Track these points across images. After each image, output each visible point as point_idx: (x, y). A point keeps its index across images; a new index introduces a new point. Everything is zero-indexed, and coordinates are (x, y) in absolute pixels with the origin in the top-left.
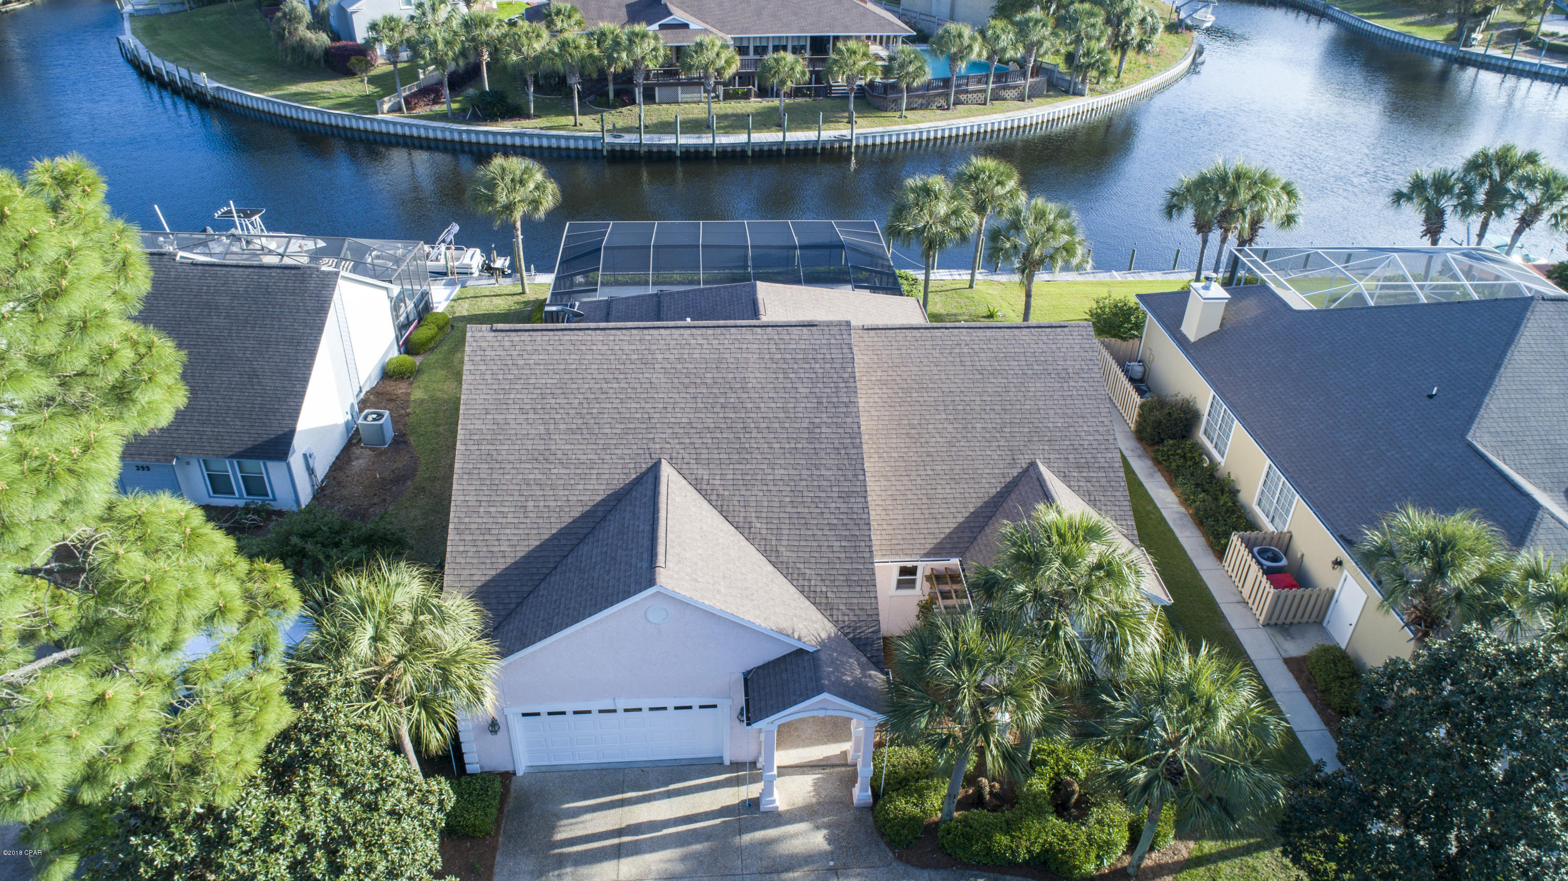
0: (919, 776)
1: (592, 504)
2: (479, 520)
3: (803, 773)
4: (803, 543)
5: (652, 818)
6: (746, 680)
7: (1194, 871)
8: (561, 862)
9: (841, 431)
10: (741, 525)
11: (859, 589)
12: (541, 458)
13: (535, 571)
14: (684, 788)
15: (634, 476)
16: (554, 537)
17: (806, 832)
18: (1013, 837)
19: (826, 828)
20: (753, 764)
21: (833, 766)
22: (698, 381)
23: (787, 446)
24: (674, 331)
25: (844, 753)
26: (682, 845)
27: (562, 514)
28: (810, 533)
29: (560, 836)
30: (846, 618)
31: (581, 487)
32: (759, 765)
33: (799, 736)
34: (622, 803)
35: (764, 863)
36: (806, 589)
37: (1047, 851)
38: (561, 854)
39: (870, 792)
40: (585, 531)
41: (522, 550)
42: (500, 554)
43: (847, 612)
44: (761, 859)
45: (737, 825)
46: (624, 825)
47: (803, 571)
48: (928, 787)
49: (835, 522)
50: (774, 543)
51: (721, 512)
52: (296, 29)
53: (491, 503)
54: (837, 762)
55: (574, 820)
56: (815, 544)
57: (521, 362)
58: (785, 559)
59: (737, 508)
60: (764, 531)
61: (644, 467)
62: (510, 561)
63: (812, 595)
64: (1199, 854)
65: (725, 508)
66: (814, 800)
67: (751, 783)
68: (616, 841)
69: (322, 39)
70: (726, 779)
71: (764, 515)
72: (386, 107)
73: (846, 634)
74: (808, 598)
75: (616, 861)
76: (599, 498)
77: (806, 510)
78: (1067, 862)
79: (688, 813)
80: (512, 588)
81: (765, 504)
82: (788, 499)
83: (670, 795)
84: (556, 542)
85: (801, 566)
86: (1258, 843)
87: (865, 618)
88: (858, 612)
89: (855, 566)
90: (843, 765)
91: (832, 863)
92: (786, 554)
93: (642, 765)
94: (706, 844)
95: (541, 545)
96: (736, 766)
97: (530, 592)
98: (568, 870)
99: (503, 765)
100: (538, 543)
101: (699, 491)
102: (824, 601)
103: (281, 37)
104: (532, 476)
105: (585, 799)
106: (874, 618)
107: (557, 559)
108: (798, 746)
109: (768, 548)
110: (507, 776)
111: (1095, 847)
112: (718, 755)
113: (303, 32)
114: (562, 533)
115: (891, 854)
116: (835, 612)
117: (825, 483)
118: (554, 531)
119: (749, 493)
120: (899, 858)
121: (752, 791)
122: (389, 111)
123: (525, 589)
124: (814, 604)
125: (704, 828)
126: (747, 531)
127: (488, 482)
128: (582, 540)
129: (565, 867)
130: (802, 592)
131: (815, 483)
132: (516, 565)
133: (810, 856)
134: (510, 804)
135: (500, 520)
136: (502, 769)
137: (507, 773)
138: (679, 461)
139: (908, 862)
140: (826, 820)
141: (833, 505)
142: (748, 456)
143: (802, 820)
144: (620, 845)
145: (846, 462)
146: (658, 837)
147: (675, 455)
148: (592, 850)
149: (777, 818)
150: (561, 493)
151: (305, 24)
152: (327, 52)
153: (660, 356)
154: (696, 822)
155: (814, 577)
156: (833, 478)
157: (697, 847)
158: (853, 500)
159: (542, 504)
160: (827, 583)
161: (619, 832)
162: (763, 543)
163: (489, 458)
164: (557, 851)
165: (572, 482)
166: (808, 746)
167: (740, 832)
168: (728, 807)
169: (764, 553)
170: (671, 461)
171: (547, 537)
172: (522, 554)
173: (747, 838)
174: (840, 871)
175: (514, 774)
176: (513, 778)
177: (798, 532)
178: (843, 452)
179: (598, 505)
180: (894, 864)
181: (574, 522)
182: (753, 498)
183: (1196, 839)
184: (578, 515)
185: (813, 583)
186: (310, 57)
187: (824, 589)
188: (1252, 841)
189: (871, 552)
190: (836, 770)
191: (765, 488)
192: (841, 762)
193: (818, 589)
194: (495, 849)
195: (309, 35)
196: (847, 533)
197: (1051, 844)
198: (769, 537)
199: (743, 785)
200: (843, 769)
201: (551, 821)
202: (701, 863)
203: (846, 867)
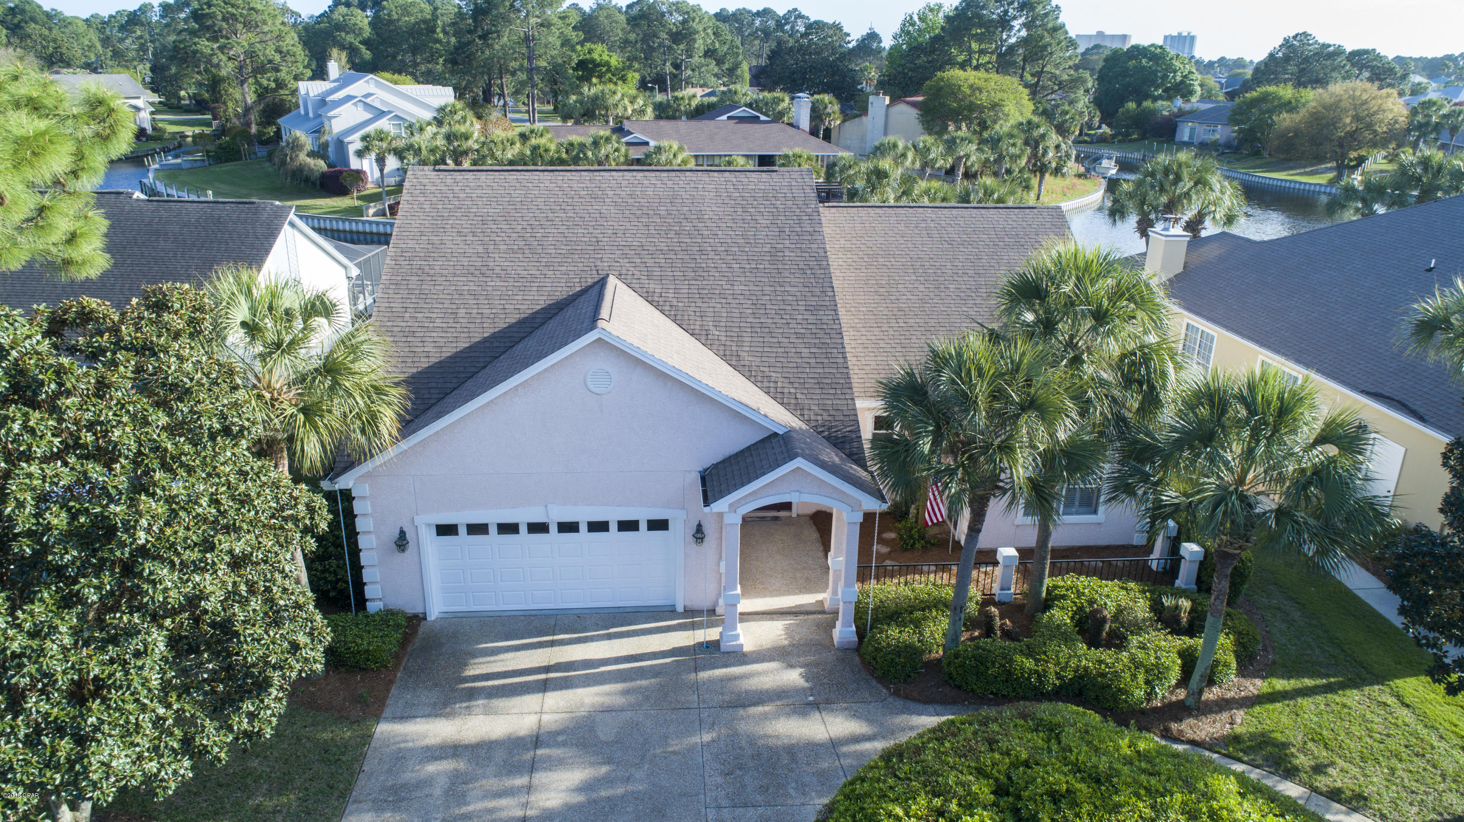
0: (911, 609)
1: (530, 311)
2: (404, 324)
3: (772, 619)
4: (766, 349)
5: (587, 657)
6: (703, 479)
7: (1270, 707)
8: (472, 695)
9: (807, 255)
10: (697, 332)
11: (833, 391)
12: (477, 272)
13: (461, 369)
14: (628, 631)
15: (578, 289)
16: (485, 340)
17: (777, 670)
18: (1036, 660)
19: (801, 667)
20: (712, 612)
21: (808, 613)
22: (651, 212)
23: (748, 266)
24: (626, 173)
25: (821, 602)
26: (624, 680)
27: (497, 320)
28: (775, 340)
29: (470, 672)
30: (819, 418)
31: (520, 297)
32: (719, 610)
33: (766, 589)
34: (552, 644)
35: (727, 698)
36: (772, 390)
37: (1081, 677)
38: (472, 688)
39: (854, 628)
40: (522, 335)
41: (449, 351)
42: (425, 354)
43: (820, 412)
44: (722, 694)
45: (692, 664)
46: (552, 663)
47: (768, 374)
48: (925, 618)
49: (803, 331)
50: (734, 348)
51: (675, 321)
52: (297, 156)
53: (417, 310)
54: (813, 609)
55: (492, 658)
56: (782, 350)
57: (462, 195)
58: (747, 363)
59: (692, 318)
60: (723, 338)
61: (590, 281)
62: (434, 360)
63: (779, 395)
64: (1270, 690)
65: (679, 317)
66: (786, 642)
67: (708, 627)
68: (543, 676)
69: (320, 165)
70: (679, 624)
71: (723, 324)
72: (371, 211)
73: (820, 433)
74: (775, 398)
75: (540, 695)
76: (539, 307)
77: (770, 321)
78: (1109, 686)
79: (633, 653)
80: (434, 385)
81: (725, 315)
82: (750, 311)
83: (610, 637)
84: (488, 344)
85: (766, 369)
86: (1342, 682)
87: (842, 418)
88: (832, 413)
89: (826, 370)
90: (820, 612)
91: (811, 698)
92: (747, 358)
93: (578, 612)
94: (653, 680)
95: (470, 347)
96: (689, 612)
97: (455, 389)
98: (480, 702)
99: (412, 607)
100: (467, 345)
101: (651, 302)
102: (793, 401)
103: (283, 163)
104: (466, 288)
105: (507, 640)
106: (852, 418)
107: (488, 359)
108: (765, 596)
109: (728, 353)
110: (417, 619)
111: (1142, 670)
112: (669, 602)
113: (303, 157)
114: (494, 337)
115: (884, 691)
116: (806, 412)
117: (790, 298)
118: (486, 335)
119: (706, 305)
120: (896, 694)
121: (713, 634)
122: (374, 215)
123: (448, 385)
124: (782, 404)
125: (651, 666)
126: (703, 338)
127: (417, 292)
128: (517, 343)
129: (476, 699)
130: (768, 393)
131: (779, 298)
132: (440, 364)
133: (783, 692)
134: (417, 642)
135: (427, 325)
136: (410, 610)
137: (416, 616)
138: (629, 277)
139: (906, 697)
140: (801, 659)
141: (800, 317)
142: (706, 274)
143: (771, 659)
144: (547, 679)
145: (813, 281)
146: (594, 674)
147: (624, 272)
148: (511, 684)
149: (740, 657)
150: (497, 302)
151: (306, 152)
152: (324, 175)
153: (610, 193)
154: (642, 660)
155: (781, 380)
156: (799, 294)
157: (644, 683)
158: (822, 313)
159: (475, 311)
160: (796, 385)
161: (547, 669)
162: (722, 348)
163: (420, 272)
164: (467, 685)
165: (510, 293)
166: (776, 596)
167: (696, 670)
168: (681, 648)
169: (724, 357)
170: (619, 277)
171: (477, 340)
172: (449, 354)
173: (704, 675)
174: (821, 706)
175: (425, 619)
176: (423, 623)
177: (761, 340)
178: (809, 272)
179: (537, 313)
180: (891, 700)
181: (509, 327)
182: (711, 310)
183: (1263, 678)
184: (514, 321)
185: (779, 384)
186: (307, 180)
187: (792, 391)
188: (1332, 680)
189: (845, 358)
190: (811, 617)
191: (724, 301)
192: (818, 610)
193: (786, 390)
194: (391, 682)
195: (309, 160)
196: (817, 341)
197: (1086, 668)
198: (728, 343)
199: (699, 628)
200: (820, 616)
201: (463, 658)
202: (647, 698)
203: (828, 702)
